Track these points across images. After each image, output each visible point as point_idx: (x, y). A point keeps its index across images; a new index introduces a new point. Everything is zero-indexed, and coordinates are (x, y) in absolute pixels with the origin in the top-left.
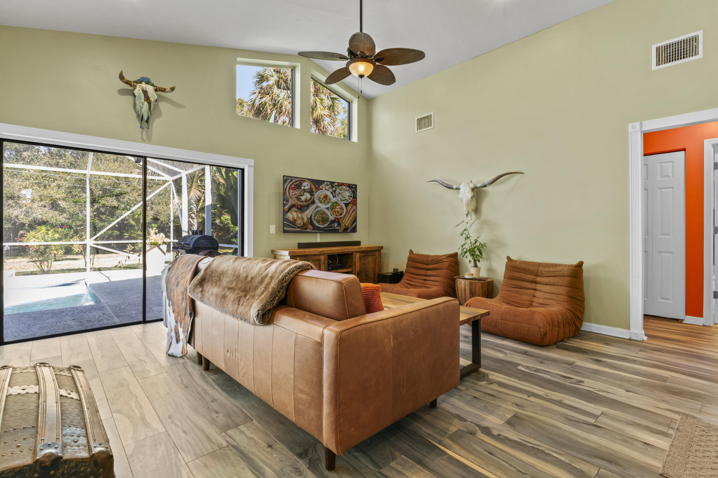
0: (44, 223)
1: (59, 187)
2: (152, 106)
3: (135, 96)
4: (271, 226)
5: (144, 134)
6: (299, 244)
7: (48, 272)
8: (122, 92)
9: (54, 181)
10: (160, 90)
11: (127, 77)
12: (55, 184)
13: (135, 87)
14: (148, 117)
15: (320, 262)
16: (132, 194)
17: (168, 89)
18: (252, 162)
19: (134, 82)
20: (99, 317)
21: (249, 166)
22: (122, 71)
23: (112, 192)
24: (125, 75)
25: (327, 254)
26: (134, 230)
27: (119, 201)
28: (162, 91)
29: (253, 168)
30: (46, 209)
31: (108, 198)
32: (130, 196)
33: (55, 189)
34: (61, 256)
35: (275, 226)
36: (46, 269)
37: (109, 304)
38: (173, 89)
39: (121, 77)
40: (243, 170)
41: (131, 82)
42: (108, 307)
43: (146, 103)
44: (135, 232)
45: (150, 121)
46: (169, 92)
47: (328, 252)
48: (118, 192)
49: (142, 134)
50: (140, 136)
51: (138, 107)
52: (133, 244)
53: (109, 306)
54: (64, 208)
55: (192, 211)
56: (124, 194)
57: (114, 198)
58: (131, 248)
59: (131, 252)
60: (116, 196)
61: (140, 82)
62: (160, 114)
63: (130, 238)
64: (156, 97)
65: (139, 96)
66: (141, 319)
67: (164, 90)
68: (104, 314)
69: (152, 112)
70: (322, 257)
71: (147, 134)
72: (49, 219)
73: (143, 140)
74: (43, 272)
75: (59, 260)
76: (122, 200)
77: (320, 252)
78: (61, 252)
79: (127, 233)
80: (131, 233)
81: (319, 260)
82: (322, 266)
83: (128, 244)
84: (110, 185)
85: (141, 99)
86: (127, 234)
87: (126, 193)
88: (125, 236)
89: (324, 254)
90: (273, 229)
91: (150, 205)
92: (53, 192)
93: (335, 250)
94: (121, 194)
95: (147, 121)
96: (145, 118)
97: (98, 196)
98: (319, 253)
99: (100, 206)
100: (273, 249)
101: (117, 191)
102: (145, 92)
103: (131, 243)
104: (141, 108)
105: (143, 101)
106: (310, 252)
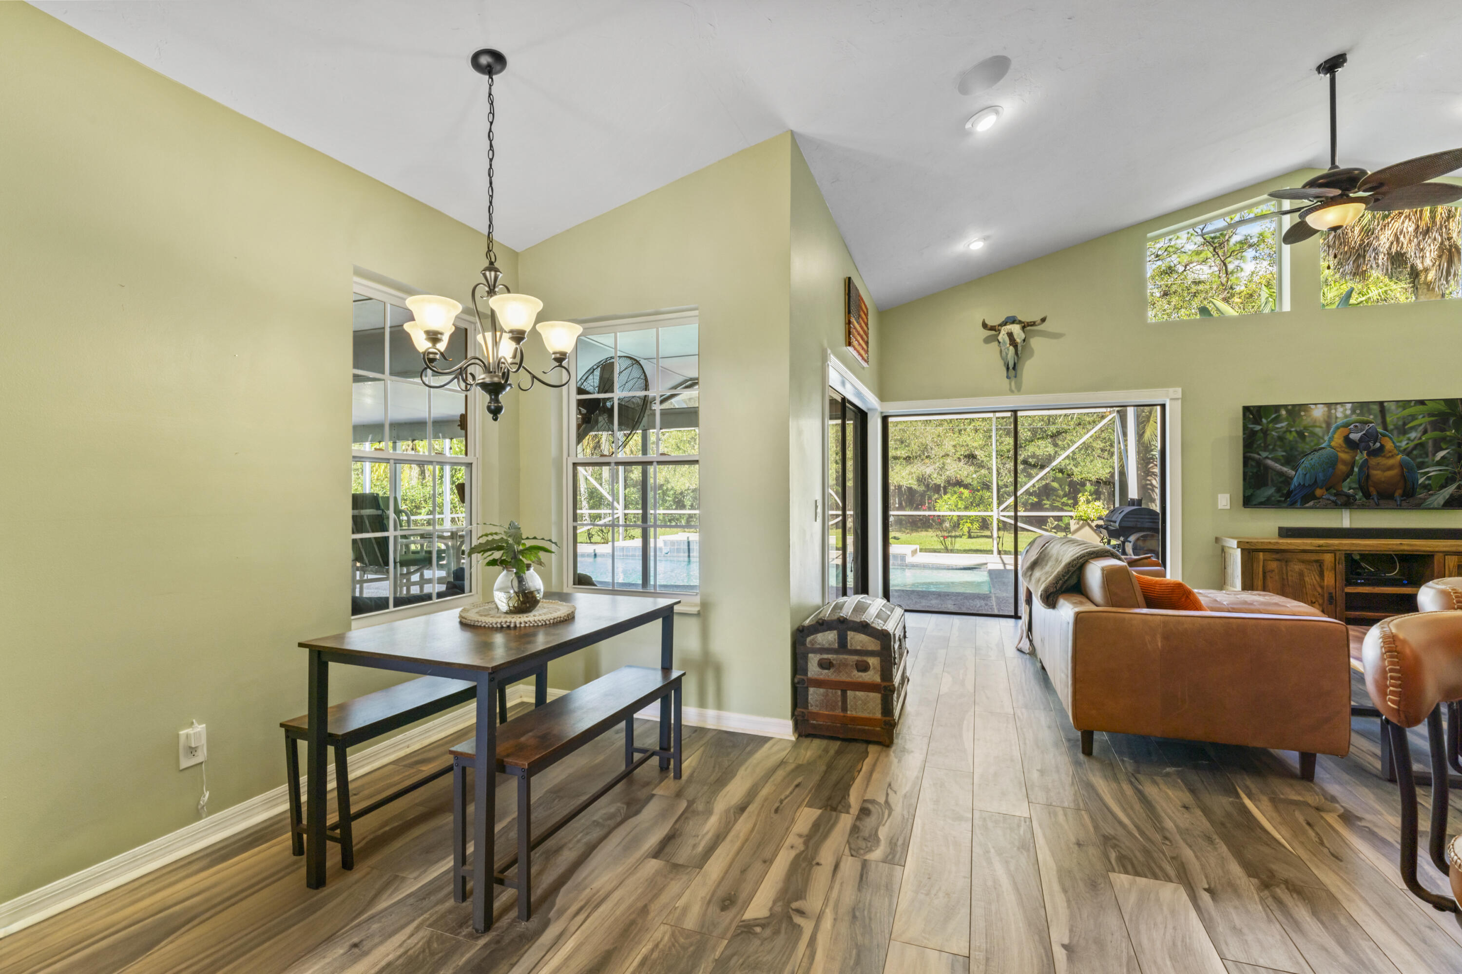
0: (959, 483)
1: (976, 431)
2: (1020, 348)
3: (999, 342)
4: (1220, 496)
5: (1013, 384)
6: (1281, 529)
7: (952, 551)
8: (987, 340)
9: (970, 424)
10: (1028, 326)
11: (990, 323)
12: (971, 426)
13: (1000, 331)
14: (1015, 364)
15: (1320, 566)
16: (1077, 432)
17: (1039, 321)
18: (1177, 392)
19: (999, 325)
20: (981, 606)
21: (1171, 399)
22: (984, 320)
23: (1046, 431)
24: (987, 322)
25: (1344, 552)
26: (1057, 496)
27: (1056, 445)
28: (1031, 326)
29: (1180, 401)
30: (961, 464)
31: (1040, 442)
32: (1073, 435)
33: (972, 434)
34: (976, 531)
35: (1228, 496)
36: (949, 547)
37: (997, 595)
38: (1043, 320)
39: (985, 325)
40: (1163, 406)
41: (995, 326)
42: (994, 598)
43: (1011, 348)
44: (1058, 499)
45: (1018, 367)
46: (1039, 325)
47: (1346, 548)
48: (1055, 431)
49: (1010, 384)
50: (1008, 387)
51: (1004, 354)
52: (1059, 518)
53: (997, 598)
54: (982, 461)
55: (1152, 463)
56: (1063, 432)
57: (1050, 440)
58: (1052, 524)
59: (1053, 530)
60: (1052, 437)
61: (1005, 323)
62: (1032, 353)
63: (1053, 508)
64: (1023, 336)
65: (1004, 341)
66: (1013, 614)
67: (1033, 324)
68: (986, 605)
69: (1020, 356)
70: (1328, 558)
71: (1016, 383)
72: (963, 478)
73: (1012, 391)
74: (947, 550)
75: (974, 537)
76: (1060, 443)
77: (1319, 546)
78: (976, 525)
79: (1048, 500)
80: (1054, 500)
81: (1320, 563)
82: (1326, 573)
83: (1048, 517)
84: (1043, 420)
85: (1006, 344)
86: (1048, 502)
87: (1066, 432)
88: (1045, 504)
89: (1334, 552)
90: (1224, 501)
91: (1108, 448)
92: (969, 439)
93: (1365, 545)
94: (1059, 433)
95: (1014, 368)
96: (1011, 365)
97: (1026, 440)
98: (1318, 548)
99: (1028, 456)
100: (1218, 536)
101: (1053, 429)
102: (1010, 335)
103: (1052, 517)
104: (1007, 354)
105: (1008, 345)
106: (1291, 544)
